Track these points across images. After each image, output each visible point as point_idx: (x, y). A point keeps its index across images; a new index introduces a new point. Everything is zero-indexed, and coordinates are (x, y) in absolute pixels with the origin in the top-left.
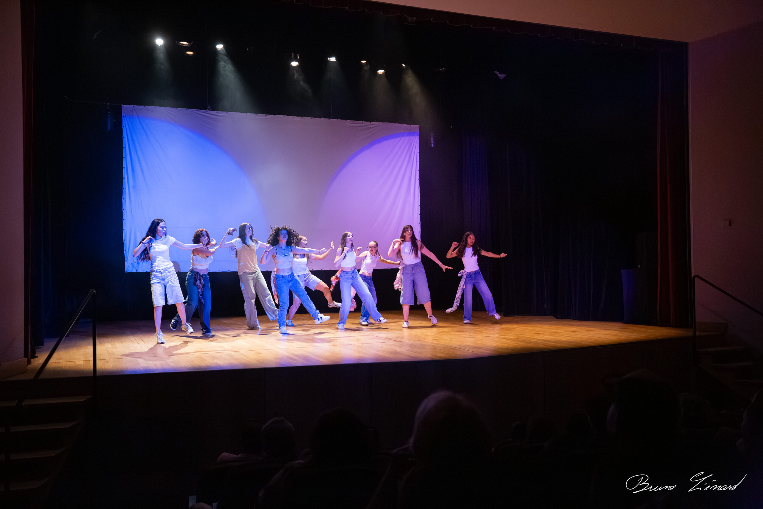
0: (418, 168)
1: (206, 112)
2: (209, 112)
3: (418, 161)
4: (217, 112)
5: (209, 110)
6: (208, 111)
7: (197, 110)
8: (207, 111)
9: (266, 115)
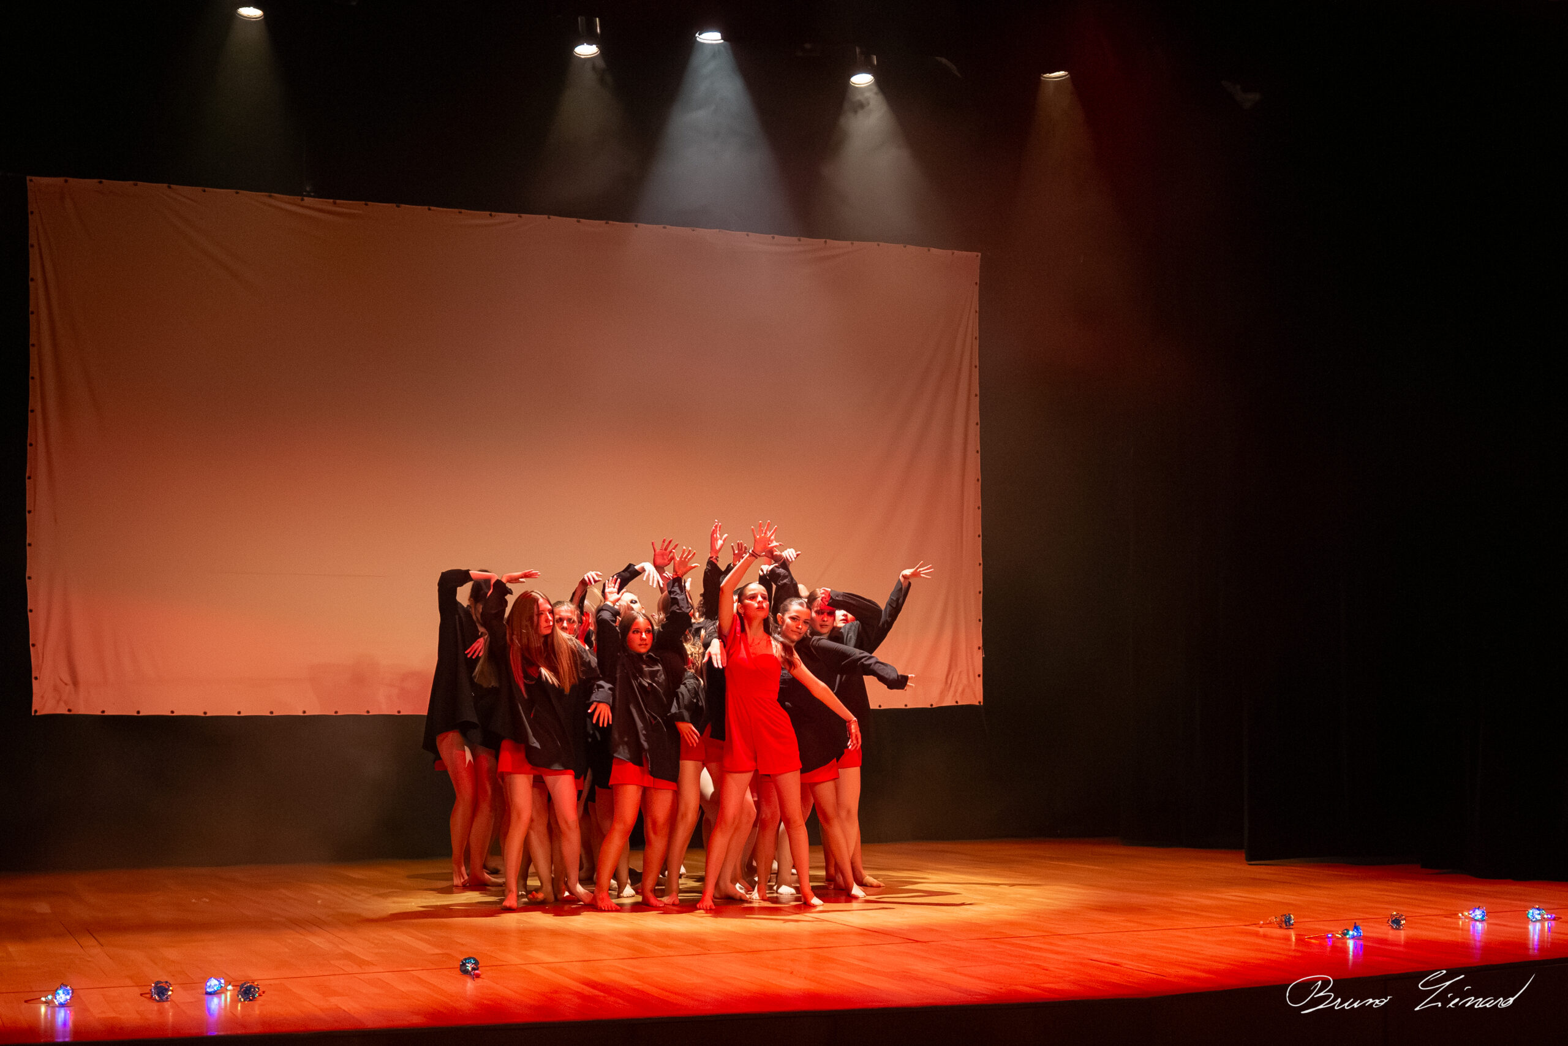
0: (976, 389)
1: (302, 203)
2: (308, 201)
3: (976, 367)
4: (335, 203)
5: (311, 196)
6: (305, 198)
7: (270, 196)
8: (302, 200)
9: (491, 215)
